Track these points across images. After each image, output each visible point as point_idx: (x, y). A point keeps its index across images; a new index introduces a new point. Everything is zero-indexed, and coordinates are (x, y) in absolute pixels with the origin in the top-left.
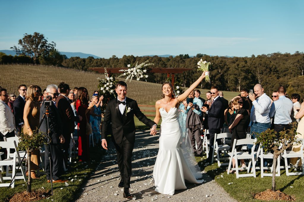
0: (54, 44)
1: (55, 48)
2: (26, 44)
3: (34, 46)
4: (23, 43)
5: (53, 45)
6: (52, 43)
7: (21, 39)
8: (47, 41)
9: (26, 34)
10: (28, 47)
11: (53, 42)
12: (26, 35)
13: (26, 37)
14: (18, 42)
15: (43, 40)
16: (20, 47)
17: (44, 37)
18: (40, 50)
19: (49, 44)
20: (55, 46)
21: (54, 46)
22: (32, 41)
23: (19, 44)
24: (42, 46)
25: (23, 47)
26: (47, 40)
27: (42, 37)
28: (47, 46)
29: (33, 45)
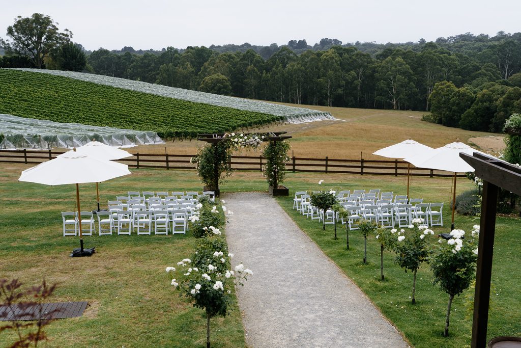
0: (69, 33)
1: (72, 40)
2: (21, 35)
3: (34, 38)
4: (16, 34)
5: (67, 35)
6: (65, 33)
7: (10, 26)
8: (57, 29)
9: (19, 17)
10: (24, 39)
11: (67, 30)
12: (18, 19)
13: (19, 22)
14: (7, 32)
15: (50, 27)
16: (10, 40)
17: (51, 22)
18: (45, 44)
19: (61, 34)
20: (71, 37)
21: (69, 37)
22: (31, 30)
23: (7, 34)
24: (48, 38)
25: (16, 39)
26: (57, 27)
27: (47, 21)
28: (57, 38)
29: (32, 35)
